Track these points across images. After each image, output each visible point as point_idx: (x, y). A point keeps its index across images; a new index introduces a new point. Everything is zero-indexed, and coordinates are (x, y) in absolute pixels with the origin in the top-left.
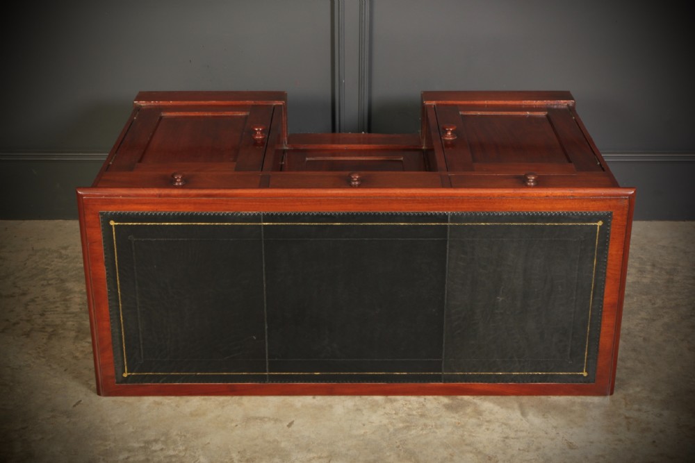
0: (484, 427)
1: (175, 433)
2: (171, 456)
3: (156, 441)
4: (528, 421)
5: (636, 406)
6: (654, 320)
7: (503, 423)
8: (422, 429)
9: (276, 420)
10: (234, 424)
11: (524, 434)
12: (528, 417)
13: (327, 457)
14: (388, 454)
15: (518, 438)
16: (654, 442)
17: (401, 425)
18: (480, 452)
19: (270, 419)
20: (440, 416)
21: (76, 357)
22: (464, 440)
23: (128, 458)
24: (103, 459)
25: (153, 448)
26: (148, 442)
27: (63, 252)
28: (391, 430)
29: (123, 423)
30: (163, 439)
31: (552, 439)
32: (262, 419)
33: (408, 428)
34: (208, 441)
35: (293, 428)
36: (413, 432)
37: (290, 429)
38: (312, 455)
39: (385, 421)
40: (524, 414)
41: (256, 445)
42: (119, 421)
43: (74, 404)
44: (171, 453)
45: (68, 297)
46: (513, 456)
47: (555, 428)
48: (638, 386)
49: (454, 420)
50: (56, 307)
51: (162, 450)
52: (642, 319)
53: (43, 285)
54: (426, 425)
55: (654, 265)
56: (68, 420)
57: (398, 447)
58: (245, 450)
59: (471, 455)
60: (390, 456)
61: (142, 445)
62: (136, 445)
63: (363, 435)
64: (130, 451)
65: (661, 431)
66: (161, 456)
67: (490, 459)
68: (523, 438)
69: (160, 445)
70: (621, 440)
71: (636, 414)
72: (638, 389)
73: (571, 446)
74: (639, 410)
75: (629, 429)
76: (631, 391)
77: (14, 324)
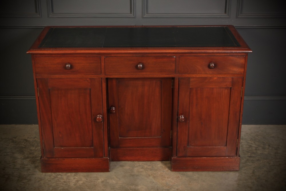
45: (15, 161)
50: (10, 166)
52: (265, 171)
53: (4, 155)
55: (269, 146)
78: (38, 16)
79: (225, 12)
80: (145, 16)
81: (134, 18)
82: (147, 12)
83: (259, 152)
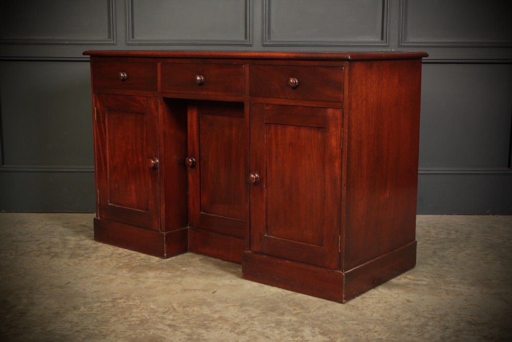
1: (134, 295)
2: (130, 305)
3: (120, 298)
4: (378, 291)
6: (459, 252)
9: (204, 291)
10: (174, 292)
13: (239, 305)
14: (282, 304)
15: (372, 298)
16: (466, 300)
19: (200, 290)
21: (69, 265)
23: (101, 305)
24: (83, 306)
25: (119, 301)
26: (115, 299)
29: (99, 291)
30: (125, 297)
31: (396, 298)
32: (195, 290)
34: (157, 299)
35: (216, 293)
37: (214, 294)
38: (228, 305)
41: (190, 301)
42: (96, 290)
43: (66, 283)
44: (131, 303)
45: (66, 242)
46: (369, 305)
47: (398, 294)
48: (452, 277)
51: (125, 302)
52: (452, 251)
53: (50, 237)
55: (457, 231)
56: (60, 290)
57: (289, 301)
58: (182, 303)
61: (111, 300)
62: (107, 300)
63: (264, 297)
64: (102, 303)
65: (470, 295)
66: (124, 305)
67: (353, 306)
68: (375, 298)
69: (123, 300)
70: (442, 299)
71: (452, 288)
72: (452, 279)
73: (408, 301)
74: (454, 287)
75: (448, 294)
76: (447, 279)
77: (29, 252)
78: (112, 42)
79: (382, 39)
80: (266, 43)
81: (250, 46)
82: (269, 38)
83: (442, 237)
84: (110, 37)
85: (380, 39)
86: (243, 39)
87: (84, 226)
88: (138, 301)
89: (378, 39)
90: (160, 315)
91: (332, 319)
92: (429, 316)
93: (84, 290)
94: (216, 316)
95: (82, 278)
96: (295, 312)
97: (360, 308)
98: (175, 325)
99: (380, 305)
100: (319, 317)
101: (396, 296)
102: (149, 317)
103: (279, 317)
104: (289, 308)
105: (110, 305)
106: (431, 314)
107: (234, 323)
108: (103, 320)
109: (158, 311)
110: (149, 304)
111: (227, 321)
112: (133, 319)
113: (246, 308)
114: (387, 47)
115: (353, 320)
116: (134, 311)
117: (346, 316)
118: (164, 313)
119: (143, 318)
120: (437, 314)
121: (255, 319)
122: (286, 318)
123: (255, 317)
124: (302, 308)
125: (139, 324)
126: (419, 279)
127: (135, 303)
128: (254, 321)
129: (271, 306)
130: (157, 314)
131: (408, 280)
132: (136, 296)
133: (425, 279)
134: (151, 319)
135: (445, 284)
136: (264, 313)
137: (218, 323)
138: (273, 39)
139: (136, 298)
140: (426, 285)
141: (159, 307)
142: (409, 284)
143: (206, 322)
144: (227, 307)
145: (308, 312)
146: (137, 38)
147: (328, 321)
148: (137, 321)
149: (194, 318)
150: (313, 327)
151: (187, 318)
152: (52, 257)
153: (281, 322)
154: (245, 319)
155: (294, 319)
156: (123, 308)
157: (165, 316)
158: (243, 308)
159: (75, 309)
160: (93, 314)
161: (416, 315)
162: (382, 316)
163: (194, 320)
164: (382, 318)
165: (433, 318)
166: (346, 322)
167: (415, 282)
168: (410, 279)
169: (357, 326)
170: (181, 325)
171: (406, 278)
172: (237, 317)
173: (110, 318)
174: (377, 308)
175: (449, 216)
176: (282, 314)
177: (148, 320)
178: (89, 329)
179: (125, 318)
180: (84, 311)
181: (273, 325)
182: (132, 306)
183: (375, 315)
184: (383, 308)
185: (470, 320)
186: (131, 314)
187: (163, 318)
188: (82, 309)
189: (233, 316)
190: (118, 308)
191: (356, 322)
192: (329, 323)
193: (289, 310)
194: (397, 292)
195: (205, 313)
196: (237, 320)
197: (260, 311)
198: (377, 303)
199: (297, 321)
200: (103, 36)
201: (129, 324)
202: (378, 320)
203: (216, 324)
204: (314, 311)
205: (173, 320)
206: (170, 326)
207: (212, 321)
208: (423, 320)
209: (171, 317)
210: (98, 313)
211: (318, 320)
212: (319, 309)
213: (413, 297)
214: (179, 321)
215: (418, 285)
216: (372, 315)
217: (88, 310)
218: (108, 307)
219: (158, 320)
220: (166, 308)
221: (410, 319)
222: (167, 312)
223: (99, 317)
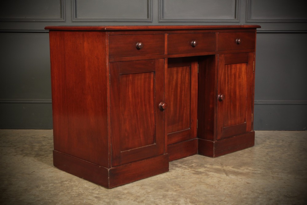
0: (210, 178)
2: (72, 185)
3: (66, 181)
4: (229, 177)
5: (277, 174)
6: (283, 153)
7: (218, 178)
8: (183, 179)
11: (227, 180)
12: (229, 176)
16: (285, 182)
17: (174, 178)
18: (208, 184)
20: (191, 176)
22: (201, 182)
23: (53, 185)
24: (43, 185)
26: (63, 181)
27: (33, 137)
28: (169, 179)
29: (52, 177)
30: (69, 180)
31: (240, 181)
33: (176, 178)
36: (179, 179)
39: (166, 177)
40: (227, 175)
42: (51, 176)
43: (32, 172)
44: (72, 184)
45: (33, 147)
46: (222, 185)
47: (241, 179)
49: (197, 177)
50: (28, 149)
51: (68, 183)
52: (279, 153)
53: (23, 144)
54: (184, 178)
55: (283, 141)
56: (29, 176)
57: (172, 183)
59: (204, 185)
60: (168, 185)
61: (60, 182)
62: (57, 182)
64: (54, 183)
65: (287, 180)
66: (68, 185)
67: (212, 186)
68: (227, 181)
69: (68, 182)
70: (270, 182)
71: (276, 176)
72: (277, 170)
73: (248, 183)
74: (278, 175)
75: (273, 179)
76: (274, 170)
77: (10, 153)
78: (63, 20)
80: (161, 21)
81: (151, 22)
82: (163, 17)
83: (273, 144)
84: (61, 17)
85: (234, 18)
86: (146, 18)
87: (45, 137)
88: (77, 183)
89: (233, 18)
90: (90, 191)
91: (198, 194)
92: (260, 192)
93: (44, 176)
94: (126, 191)
95: (42, 169)
96: (176, 189)
97: (217, 187)
98: (99, 197)
99: (230, 186)
100: (191, 192)
101: (241, 180)
102: (83, 192)
103: (165, 193)
104: (172, 187)
105: (59, 185)
106: (262, 191)
107: (136, 196)
108: (55, 194)
109: (89, 189)
110: (83, 185)
111: (132, 195)
112: (73, 193)
113: (145, 187)
114: (238, 22)
115: (212, 194)
116: (75, 188)
117: (208, 192)
118: (93, 190)
119: (80, 193)
120: (265, 191)
121: (150, 194)
122: (170, 193)
123: (150, 192)
124: (180, 187)
125: (77, 196)
126: (256, 170)
127: (75, 184)
128: (150, 195)
129: (160, 186)
130: (88, 191)
131: (249, 171)
132: (76, 179)
133: (259, 170)
134: (84, 193)
135: (272, 173)
136: (156, 190)
137: (127, 196)
138: (165, 18)
139: (76, 181)
140: (260, 174)
141: (90, 186)
142: (249, 173)
143: (119, 195)
144: (133, 186)
145: (183, 190)
146: (78, 17)
147: (195, 195)
148: (76, 194)
149: (111, 193)
150: (186, 199)
151: (108, 193)
152: (24, 156)
153: (166, 195)
154: (144, 193)
155: (175, 193)
156: (67, 187)
157: (93, 191)
158: (143, 187)
159: (37, 187)
160: (49, 190)
161: (252, 192)
162: (230, 192)
163: (111, 194)
164: (230, 193)
165: (262, 193)
166: (207, 195)
167: (253, 171)
168: (250, 170)
169: (214, 198)
170: (103, 197)
171: (247, 169)
172: (139, 192)
173: (59, 193)
174: (227, 187)
175: (279, 131)
176: (167, 191)
177: (83, 194)
178: (45, 199)
179: (69, 193)
180: (43, 189)
181: (161, 197)
182: (73, 186)
183: (226, 191)
184: (232, 187)
185: (286, 195)
186: (72, 191)
187: (92, 193)
188: (42, 187)
189: (136, 191)
190: (65, 187)
191: (213, 196)
192: (197, 196)
193: (172, 188)
194: (241, 178)
195: (119, 190)
196: (139, 194)
197: (153, 189)
198: (228, 184)
199: (176, 195)
200: (57, 17)
201: (71, 196)
202: (227, 194)
203: (125, 196)
204: (187, 189)
205: (98, 194)
206: (96, 197)
207: (123, 194)
208: (256, 194)
209: (97, 192)
210: (52, 190)
211: (189, 194)
212: (191, 187)
213: (250, 180)
214: (102, 194)
215: (255, 173)
216: (224, 191)
217: (45, 188)
218: (58, 186)
219: (89, 194)
220: (94, 187)
221: (248, 194)
222: (95, 189)
223: (52, 192)
